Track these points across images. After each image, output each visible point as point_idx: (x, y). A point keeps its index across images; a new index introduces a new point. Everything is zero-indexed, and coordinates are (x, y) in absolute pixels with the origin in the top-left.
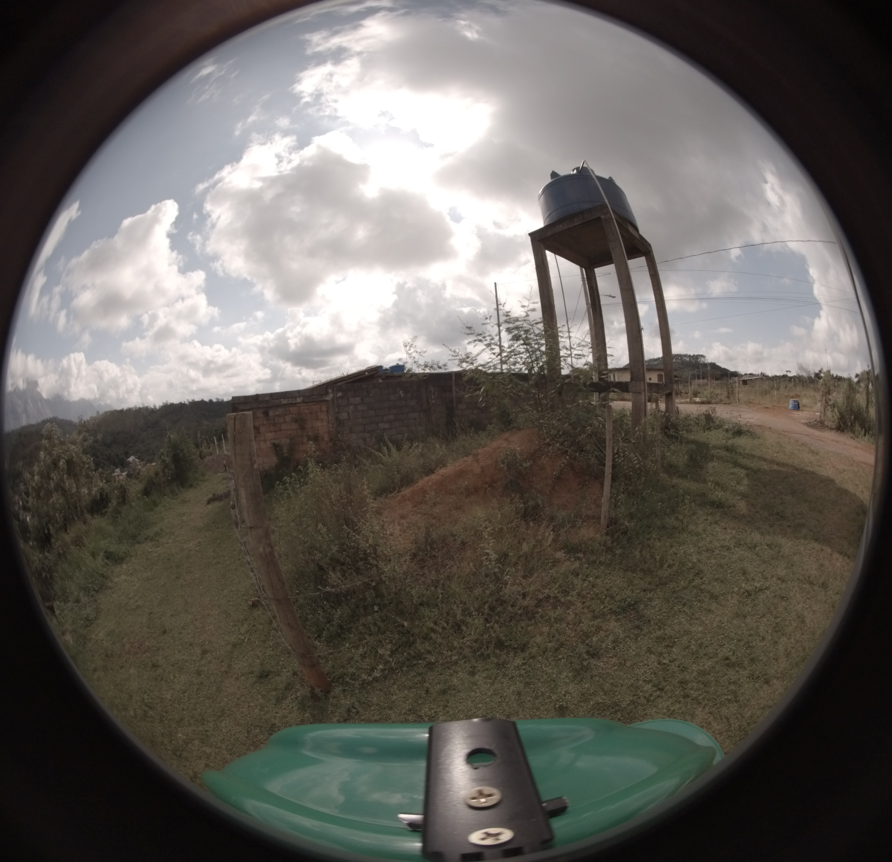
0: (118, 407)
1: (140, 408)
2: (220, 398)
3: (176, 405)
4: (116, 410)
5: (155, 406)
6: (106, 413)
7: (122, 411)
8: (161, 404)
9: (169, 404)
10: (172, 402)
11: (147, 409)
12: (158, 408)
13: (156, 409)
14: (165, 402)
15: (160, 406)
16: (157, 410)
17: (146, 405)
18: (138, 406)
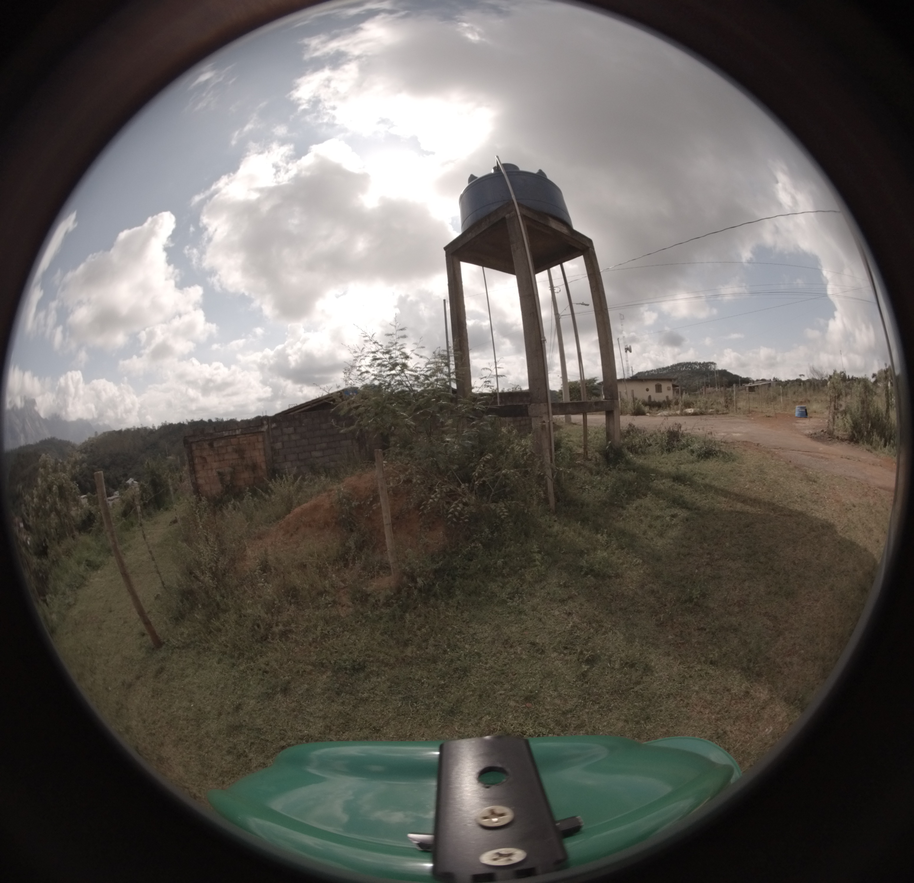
0: (117, 428)
1: (138, 429)
2: (220, 418)
3: (175, 425)
4: (114, 432)
5: (154, 427)
6: (104, 433)
7: (120, 432)
8: (160, 425)
9: (168, 424)
10: (171, 422)
11: (145, 429)
12: (157, 428)
13: (155, 429)
14: (164, 422)
15: (158, 427)
16: (156, 431)
17: (145, 426)
18: (136, 427)
